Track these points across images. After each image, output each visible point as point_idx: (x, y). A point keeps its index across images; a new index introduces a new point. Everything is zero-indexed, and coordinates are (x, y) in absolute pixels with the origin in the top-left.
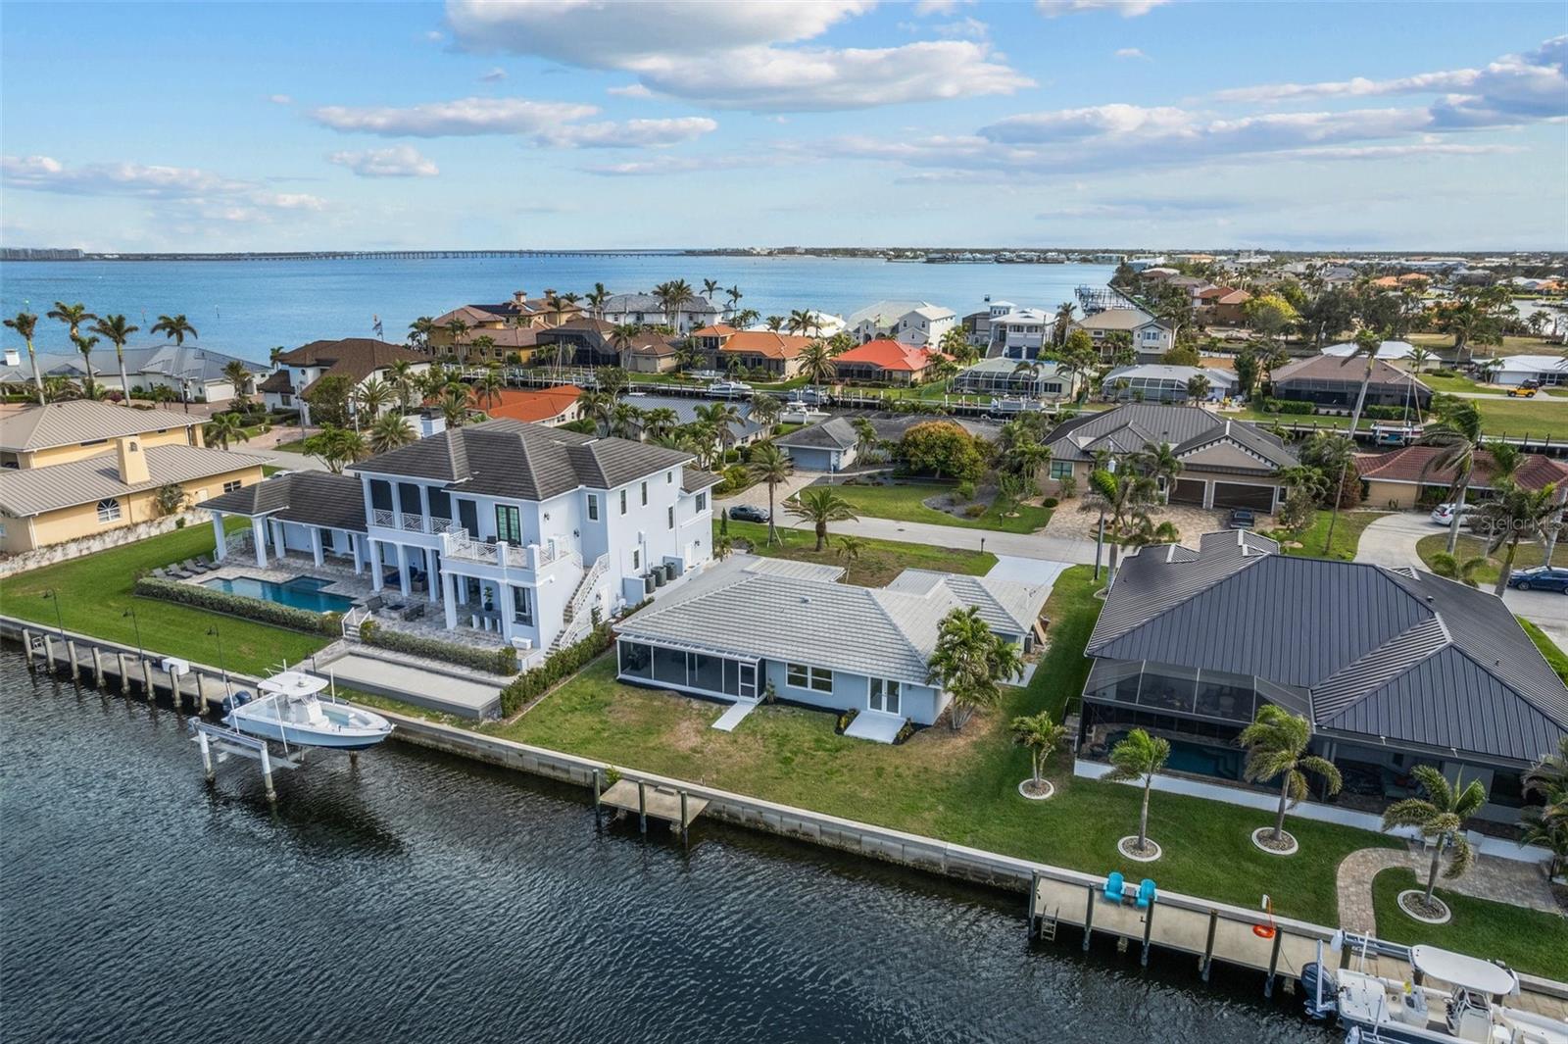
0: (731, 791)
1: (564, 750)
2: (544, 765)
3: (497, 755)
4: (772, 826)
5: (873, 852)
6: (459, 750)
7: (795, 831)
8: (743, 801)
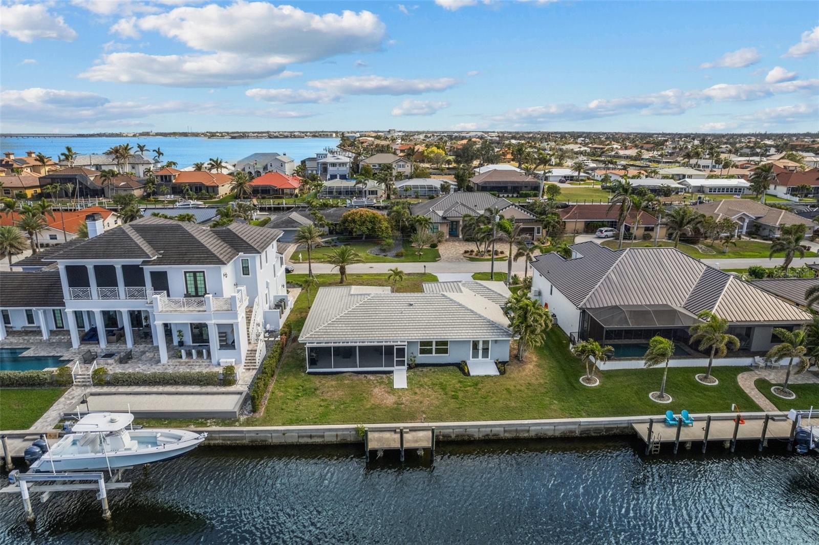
0: (441, 421)
1: (315, 423)
2: (303, 437)
3: (264, 439)
4: (472, 436)
5: (537, 435)
6: (229, 442)
7: (488, 435)
8: (452, 425)
